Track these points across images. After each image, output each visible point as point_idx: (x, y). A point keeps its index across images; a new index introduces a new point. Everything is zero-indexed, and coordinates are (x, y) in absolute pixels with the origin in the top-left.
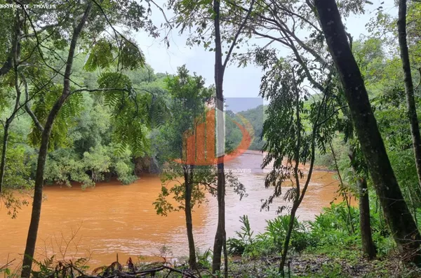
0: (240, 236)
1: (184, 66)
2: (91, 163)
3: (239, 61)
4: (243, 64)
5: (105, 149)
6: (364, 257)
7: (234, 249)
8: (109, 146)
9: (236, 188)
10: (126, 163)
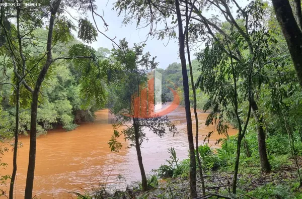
0: (170, 163)
1: (125, 39)
2: (43, 116)
3: (159, 35)
4: (161, 37)
5: (52, 105)
6: (263, 171)
7: (164, 173)
8: (55, 103)
9: (170, 128)
10: (69, 114)
